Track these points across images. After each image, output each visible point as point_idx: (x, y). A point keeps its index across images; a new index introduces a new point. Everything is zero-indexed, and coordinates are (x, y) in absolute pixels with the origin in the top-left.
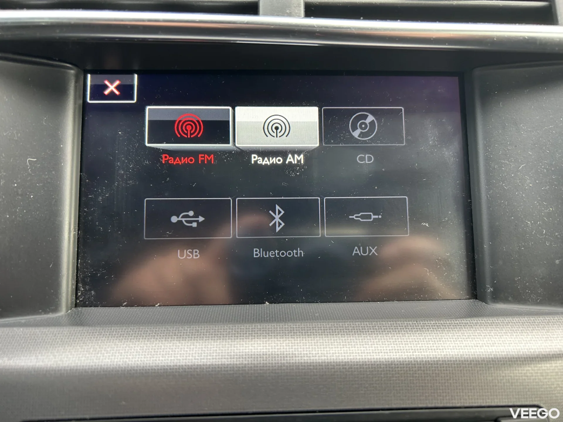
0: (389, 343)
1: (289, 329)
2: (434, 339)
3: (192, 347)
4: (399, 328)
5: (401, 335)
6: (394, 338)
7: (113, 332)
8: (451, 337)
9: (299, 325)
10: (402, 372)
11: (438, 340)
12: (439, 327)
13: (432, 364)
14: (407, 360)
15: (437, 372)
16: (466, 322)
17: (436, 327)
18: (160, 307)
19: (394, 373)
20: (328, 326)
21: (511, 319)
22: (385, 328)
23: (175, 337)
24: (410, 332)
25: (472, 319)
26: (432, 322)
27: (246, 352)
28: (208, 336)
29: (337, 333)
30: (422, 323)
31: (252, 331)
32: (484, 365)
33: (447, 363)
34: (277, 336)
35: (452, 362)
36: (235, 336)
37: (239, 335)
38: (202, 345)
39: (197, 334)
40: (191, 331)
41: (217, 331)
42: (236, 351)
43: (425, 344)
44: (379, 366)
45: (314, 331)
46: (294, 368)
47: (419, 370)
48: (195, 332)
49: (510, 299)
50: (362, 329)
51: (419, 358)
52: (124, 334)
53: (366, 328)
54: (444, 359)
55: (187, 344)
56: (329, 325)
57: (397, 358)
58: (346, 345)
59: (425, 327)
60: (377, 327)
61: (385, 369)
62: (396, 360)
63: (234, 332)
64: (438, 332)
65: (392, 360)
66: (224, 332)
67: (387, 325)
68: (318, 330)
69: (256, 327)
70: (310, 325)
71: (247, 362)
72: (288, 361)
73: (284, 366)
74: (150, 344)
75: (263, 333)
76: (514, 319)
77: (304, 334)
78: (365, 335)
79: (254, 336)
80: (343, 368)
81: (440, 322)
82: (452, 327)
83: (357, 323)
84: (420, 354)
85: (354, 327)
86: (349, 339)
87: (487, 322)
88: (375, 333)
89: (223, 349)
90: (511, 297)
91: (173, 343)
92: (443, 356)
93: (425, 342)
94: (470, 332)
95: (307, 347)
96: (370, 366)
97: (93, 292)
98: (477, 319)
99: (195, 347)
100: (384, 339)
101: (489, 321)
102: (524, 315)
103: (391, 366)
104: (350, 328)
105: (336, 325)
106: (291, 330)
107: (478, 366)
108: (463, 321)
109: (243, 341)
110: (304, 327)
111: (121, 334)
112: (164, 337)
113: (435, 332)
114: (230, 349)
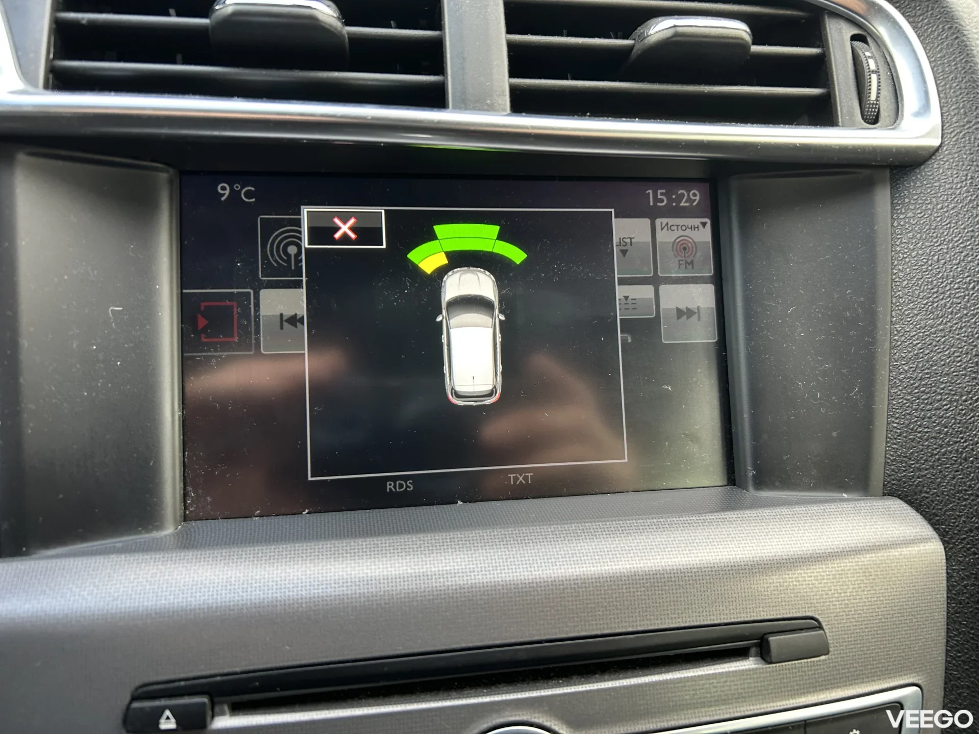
0: (630, 548)
1: (500, 537)
2: (685, 540)
3: (373, 567)
4: (641, 528)
5: (644, 537)
6: (635, 541)
7: (258, 553)
8: (706, 537)
9: (512, 531)
10: (649, 585)
11: (691, 541)
12: (691, 525)
13: (684, 572)
14: (654, 569)
15: (691, 582)
16: (725, 517)
17: (687, 525)
18: (312, 515)
19: (638, 586)
20: (549, 530)
21: (779, 510)
22: (623, 528)
23: (348, 555)
24: (656, 533)
25: (732, 513)
26: (682, 519)
27: (447, 570)
28: (392, 551)
29: (562, 539)
30: (669, 520)
31: (451, 542)
32: (747, 570)
33: (703, 570)
34: (485, 546)
35: (709, 569)
36: (429, 550)
37: (434, 548)
38: (387, 564)
39: (376, 549)
40: (368, 546)
41: (403, 544)
42: (433, 569)
43: (674, 547)
44: (619, 579)
45: (533, 537)
46: (512, 587)
47: (668, 581)
48: (374, 547)
49: (777, 484)
50: (594, 532)
51: (669, 566)
52: (274, 556)
53: (600, 530)
54: (699, 566)
55: (365, 564)
56: (551, 528)
57: (641, 567)
58: (576, 553)
59: (674, 525)
60: (613, 529)
61: (627, 582)
62: (640, 570)
63: (426, 545)
64: (690, 531)
65: (636, 570)
66: (413, 545)
67: (626, 525)
68: (538, 536)
69: (456, 536)
70: (526, 530)
71: (450, 583)
72: (504, 579)
73: (499, 585)
74: (314, 567)
75: (466, 544)
76: (783, 510)
77: (519, 542)
78: (599, 540)
79: (455, 548)
80: (574, 584)
81: (691, 518)
82: (707, 523)
83: (586, 524)
84: (669, 560)
85: (583, 529)
86: (579, 545)
87: (750, 515)
88: (612, 536)
89: (416, 567)
90: (779, 481)
91: (347, 564)
92: (698, 562)
93: (675, 545)
94: (730, 529)
95: (527, 558)
96: (609, 579)
97: (209, 499)
98: (738, 513)
99: (377, 567)
100: (623, 544)
101: (752, 515)
102: (795, 505)
103: (634, 578)
104: (579, 531)
105: (559, 529)
106: (502, 538)
107: (741, 572)
108: (720, 516)
109: (441, 556)
110: (520, 533)
111: (270, 556)
112: (333, 557)
113: (687, 531)
114: (425, 567)
